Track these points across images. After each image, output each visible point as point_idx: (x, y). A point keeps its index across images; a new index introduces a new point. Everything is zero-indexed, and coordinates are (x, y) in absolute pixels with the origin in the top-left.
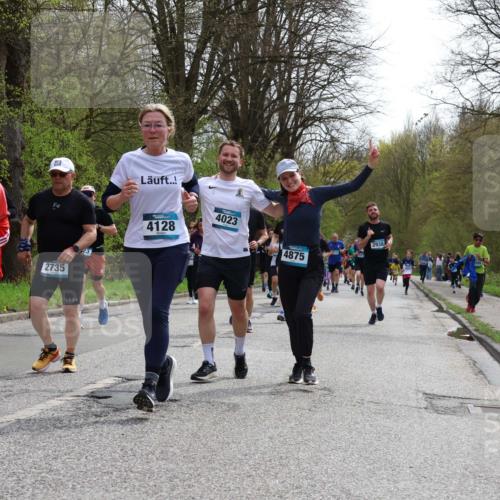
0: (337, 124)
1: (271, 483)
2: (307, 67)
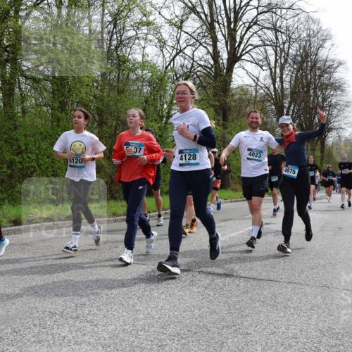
0: (341, 130)
1: (320, 261)
2: (329, 110)
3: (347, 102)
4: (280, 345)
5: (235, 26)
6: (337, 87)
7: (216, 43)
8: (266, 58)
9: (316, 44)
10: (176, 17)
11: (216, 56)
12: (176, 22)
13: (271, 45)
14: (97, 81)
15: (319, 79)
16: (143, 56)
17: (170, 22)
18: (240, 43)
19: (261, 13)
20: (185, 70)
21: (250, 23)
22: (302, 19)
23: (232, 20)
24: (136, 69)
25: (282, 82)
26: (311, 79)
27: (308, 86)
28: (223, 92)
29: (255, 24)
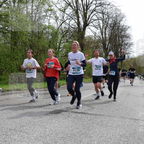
0: (129, 54)
1: (121, 107)
2: (124, 46)
3: (132, 43)
4: (104, 141)
5: (87, 11)
6: (128, 37)
7: (79, 18)
8: (99, 25)
9: (119, 19)
10: (63, 7)
11: (79, 23)
12: (63, 10)
13: (101, 20)
14: (30, 33)
15: (120, 33)
16: (49, 23)
17: (60, 10)
18: (89, 18)
19: (97, 6)
20: (66, 29)
21: (93, 10)
22: (114, 9)
23: (85, 9)
24: (46, 29)
25: (105, 34)
26: (117, 33)
27: (116, 36)
28: (81, 38)
29: (95, 11)
